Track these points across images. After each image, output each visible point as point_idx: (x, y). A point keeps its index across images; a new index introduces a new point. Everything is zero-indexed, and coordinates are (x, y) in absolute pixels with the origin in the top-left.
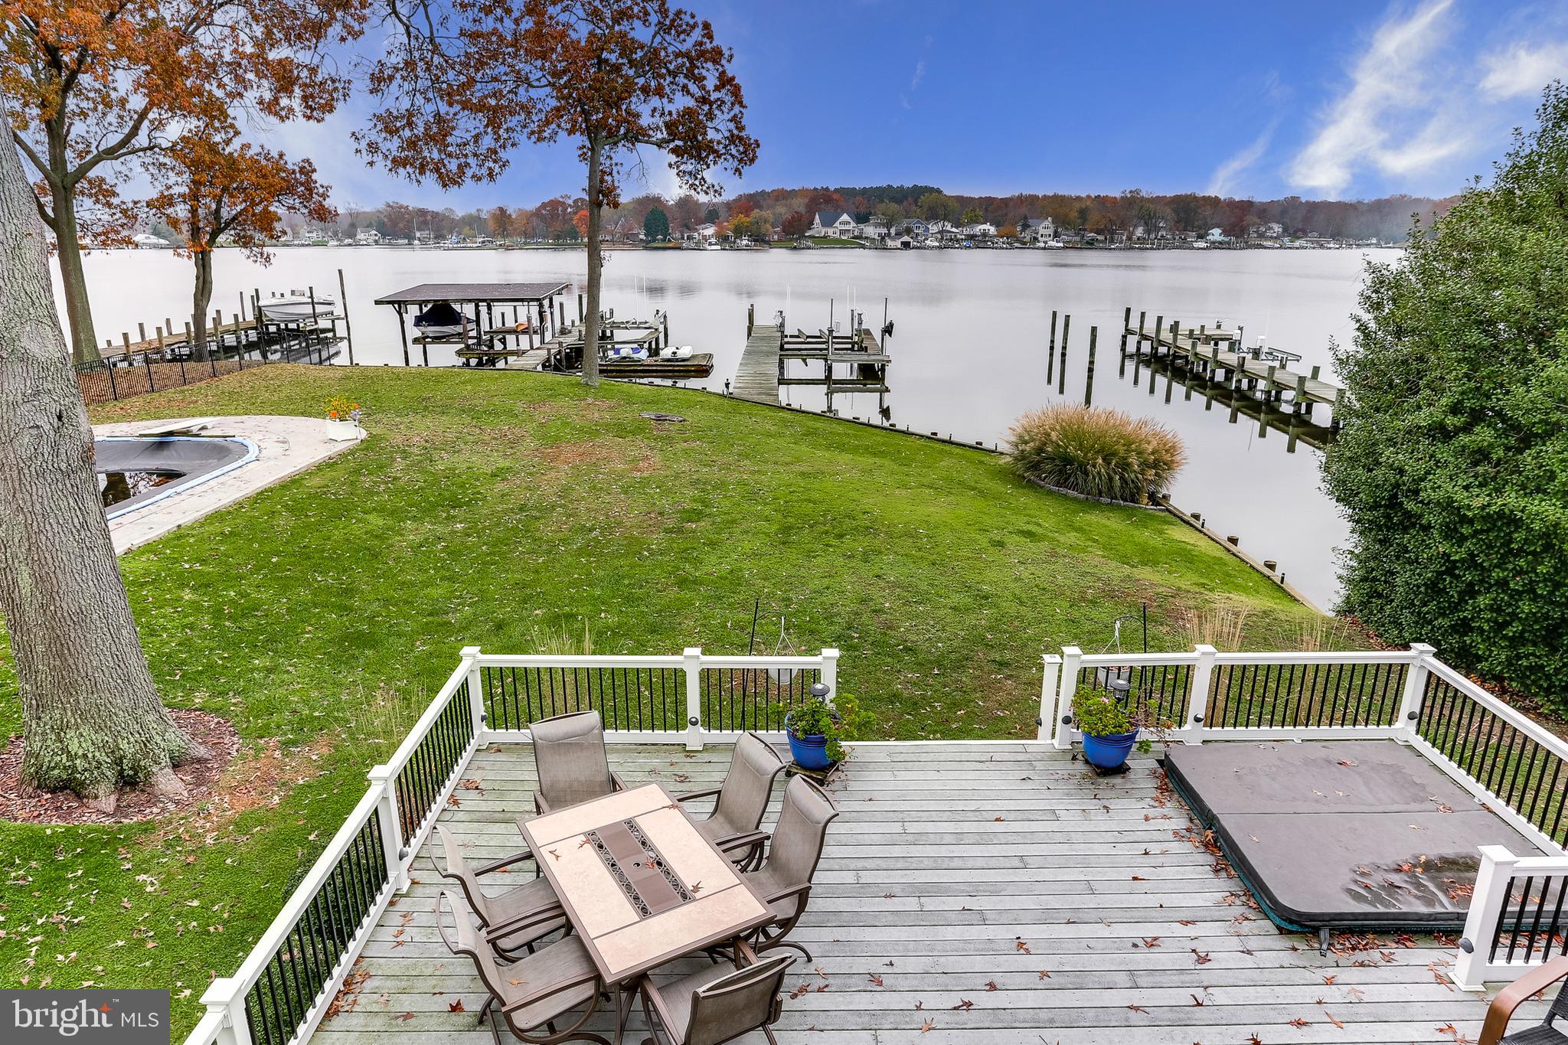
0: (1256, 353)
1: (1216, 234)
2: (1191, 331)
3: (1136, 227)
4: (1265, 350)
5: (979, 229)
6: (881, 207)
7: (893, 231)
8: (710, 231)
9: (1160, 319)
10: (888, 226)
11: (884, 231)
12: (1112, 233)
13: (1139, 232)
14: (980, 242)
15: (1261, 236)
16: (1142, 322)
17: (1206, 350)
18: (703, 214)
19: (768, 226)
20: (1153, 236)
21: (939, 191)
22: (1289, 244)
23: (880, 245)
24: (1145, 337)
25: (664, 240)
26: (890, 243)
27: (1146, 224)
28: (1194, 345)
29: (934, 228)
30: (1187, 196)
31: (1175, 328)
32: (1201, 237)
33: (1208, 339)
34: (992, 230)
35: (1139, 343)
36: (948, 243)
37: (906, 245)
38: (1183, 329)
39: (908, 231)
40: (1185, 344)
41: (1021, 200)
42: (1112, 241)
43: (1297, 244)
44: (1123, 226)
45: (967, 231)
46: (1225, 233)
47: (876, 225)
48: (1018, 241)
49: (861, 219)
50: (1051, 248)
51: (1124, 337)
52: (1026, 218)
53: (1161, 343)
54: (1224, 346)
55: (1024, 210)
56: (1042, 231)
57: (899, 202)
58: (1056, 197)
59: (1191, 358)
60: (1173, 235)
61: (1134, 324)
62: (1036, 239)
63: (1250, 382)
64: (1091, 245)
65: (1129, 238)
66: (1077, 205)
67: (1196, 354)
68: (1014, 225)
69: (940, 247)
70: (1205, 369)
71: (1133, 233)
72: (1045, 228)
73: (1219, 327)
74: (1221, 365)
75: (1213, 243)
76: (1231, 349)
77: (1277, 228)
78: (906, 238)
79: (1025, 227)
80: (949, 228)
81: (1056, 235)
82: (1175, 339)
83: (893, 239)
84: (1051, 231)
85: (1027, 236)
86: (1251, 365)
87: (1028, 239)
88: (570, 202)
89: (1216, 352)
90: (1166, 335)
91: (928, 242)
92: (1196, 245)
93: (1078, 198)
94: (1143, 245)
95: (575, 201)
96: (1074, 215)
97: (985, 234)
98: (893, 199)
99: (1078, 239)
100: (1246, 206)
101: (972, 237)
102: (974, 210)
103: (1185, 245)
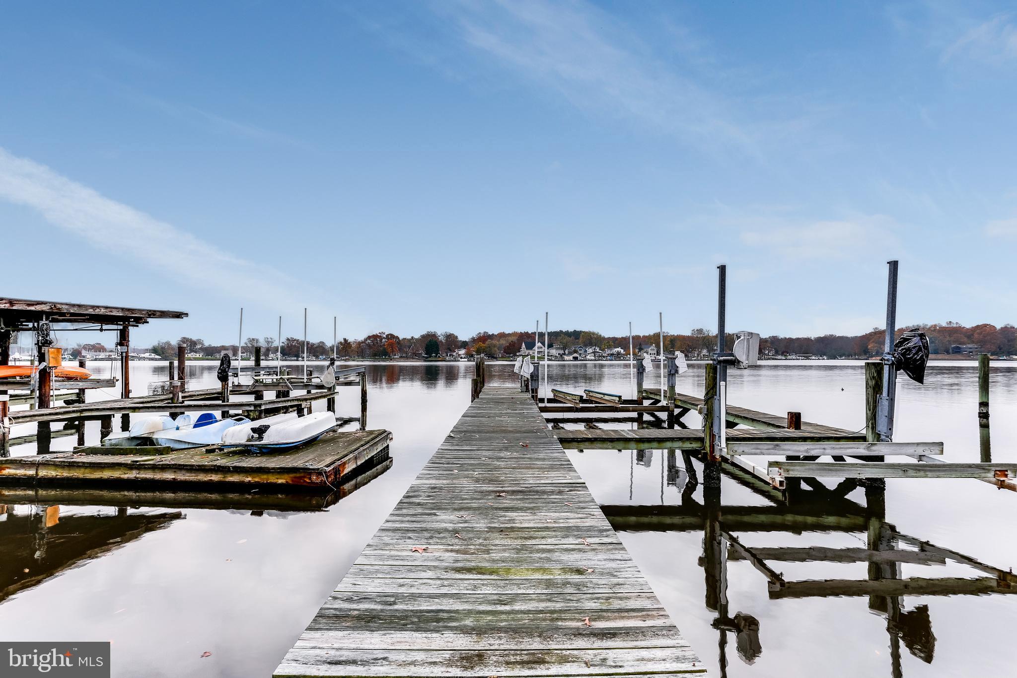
3: (701, 349)
5: (615, 350)
6: (560, 338)
7: (567, 352)
8: (462, 352)
10: (564, 349)
11: (562, 352)
12: (690, 352)
13: (705, 352)
14: (618, 357)
18: (460, 344)
19: (496, 349)
23: (561, 358)
25: (436, 357)
26: (566, 358)
27: (707, 348)
29: (590, 350)
34: (622, 351)
36: (599, 357)
37: (576, 359)
39: (575, 352)
44: (694, 348)
45: (608, 352)
47: (557, 349)
48: (638, 356)
52: (640, 345)
56: (650, 352)
65: (698, 355)
68: (634, 348)
69: (595, 360)
71: (700, 352)
72: (651, 350)
77: (773, 351)
78: (575, 355)
79: (641, 349)
80: (598, 350)
81: (659, 353)
83: (568, 355)
84: (655, 351)
85: (642, 354)
88: (385, 336)
91: (588, 357)
95: (387, 336)
97: (619, 353)
101: (612, 355)
102: (609, 342)
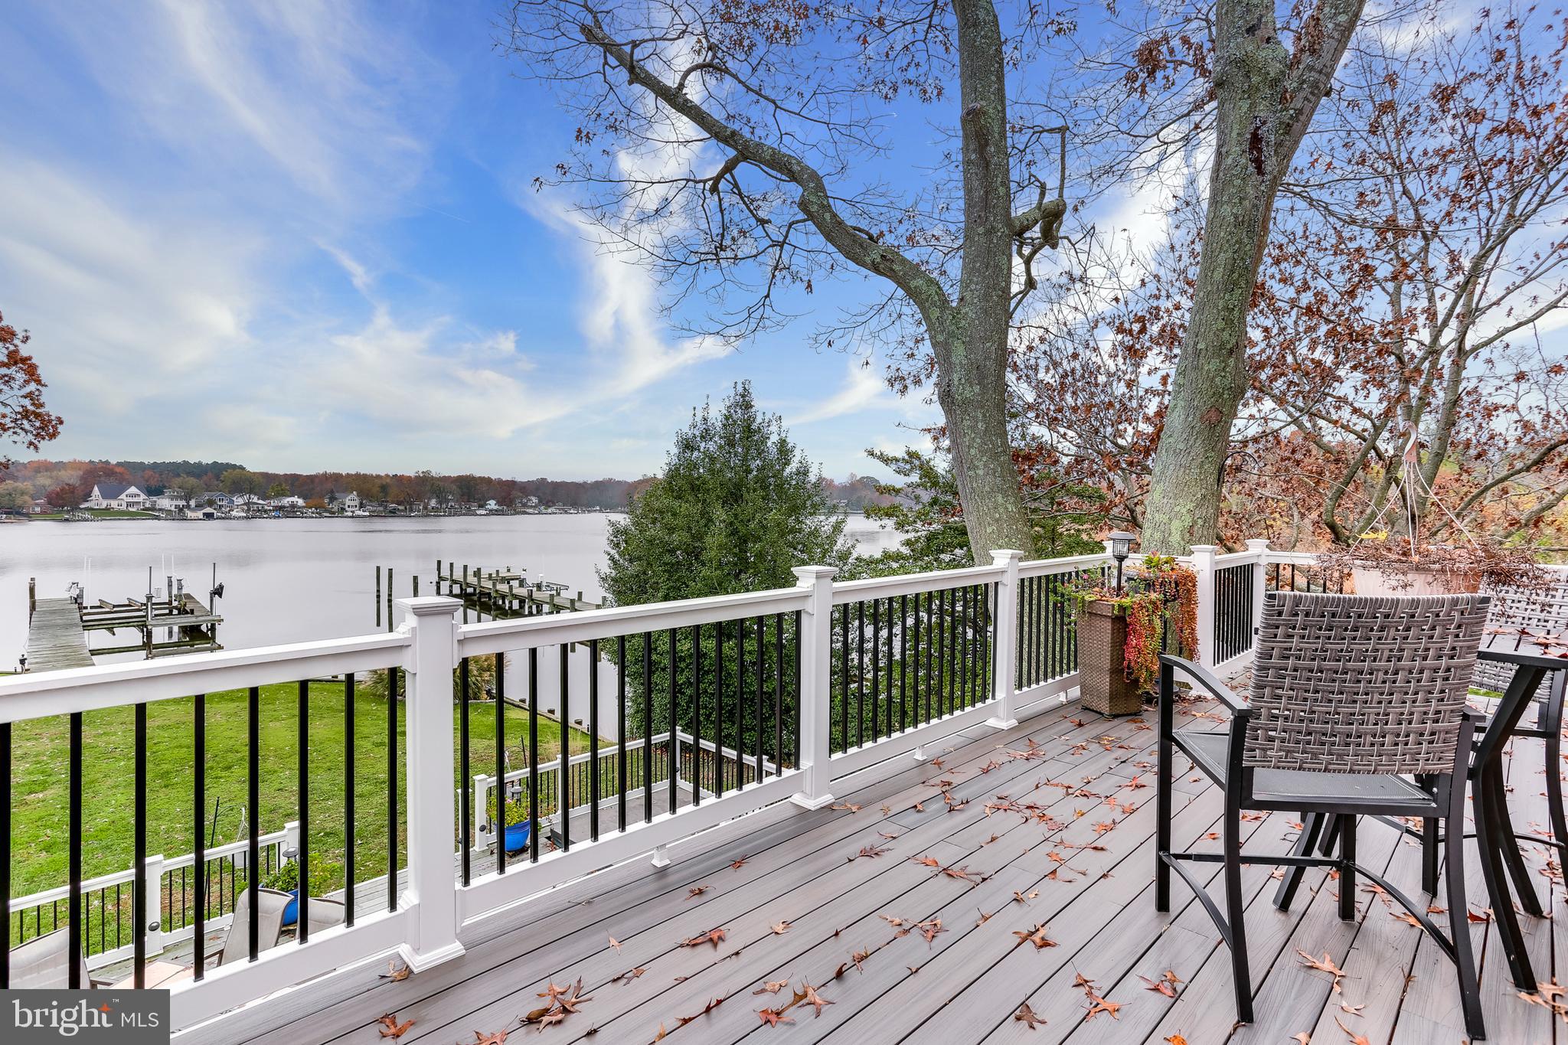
0: (539, 587)
1: (492, 504)
2: (490, 575)
3: (430, 499)
4: (544, 584)
5: (287, 501)
6: (178, 481)
7: (193, 503)
9: (465, 567)
10: (188, 498)
11: (184, 503)
12: (411, 504)
13: (433, 503)
14: (291, 512)
15: (525, 505)
16: (452, 570)
17: (503, 588)
20: (444, 506)
21: (242, 468)
22: (544, 511)
23: (179, 515)
24: (455, 582)
26: (192, 514)
27: (438, 497)
28: (494, 585)
29: (239, 500)
30: (467, 477)
31: (477, 573)
32: (481, 506)
33: (504, 580)
34: (300, 502)
35: (451, 586)
36: (254, 513)
37: (209, 516)
38: (484, 574)
39: (211, 503)
40: (489, 585)
41: (326, 478)
42: (411, 510)
43: (549, 511)
44: (419, 498)
45: (275, 503)
46: (499, 503)
47: (172, 498)
48: (326, 511)
49: (155, 491)
50: (359, 517)
51: (438, 583)
52: (332, 492)
53: (468, 585)
54: (515, 584)
55: (329, 486)
56: (348, 503)
57: (198, 476)
58: (358, 475)
59: (493, 594)
60: (460, 505)
61: (445, 573)
62: (343, 509)
63: (537, 607)
64: (393, 513)
65: (425, 508)
66: (378, 482)
67: (497, 591)
68: (322, 497)
69: (247, 518)
70: (504, 602)
71: (428, 504)
72: (351, 500)
73: (509, 571)
74: (515, 597)
75: (491, 510)
76: (521, 585)
77: (535, 500)
78: (209, 510)
79: (332, 499)
80: (255, 500)
81: (362, 506)
82: (479, 581)
83: (193, 510)
84: (357, 503)
85: (335, 506)
86: (536, 595)
87: (336, 509)
89: (511, 588)
90: (472, 579)
91: (234, 513)
92: (478, 512)
93: (378, 476)
94: (436, 513)
96: (375, 490)
97: (293, 506)
98: (189, 474)
99: (381, 509)
100: (512, 484)
101: (281, 508)
102: (280, 485)
103: (470, 513)
